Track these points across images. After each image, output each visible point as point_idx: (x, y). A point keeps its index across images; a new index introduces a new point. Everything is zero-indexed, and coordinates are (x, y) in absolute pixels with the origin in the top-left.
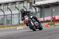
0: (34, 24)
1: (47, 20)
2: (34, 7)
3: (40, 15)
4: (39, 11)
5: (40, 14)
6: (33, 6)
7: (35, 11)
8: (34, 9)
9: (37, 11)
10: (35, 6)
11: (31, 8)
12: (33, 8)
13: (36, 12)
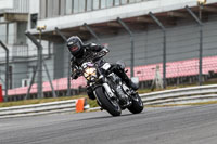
0: (116, 93)
1: (80, 87)
2: (34, 38)
3: (55, 70)
4: (50, 55)
5: (55, 65)
6: (29, 35)
7: (36, 53)
8: (32, 46)
9: (45, 52)
10: (37, 35)
11: (20, 42)
12: (29, 41)
13: (40, 55)
